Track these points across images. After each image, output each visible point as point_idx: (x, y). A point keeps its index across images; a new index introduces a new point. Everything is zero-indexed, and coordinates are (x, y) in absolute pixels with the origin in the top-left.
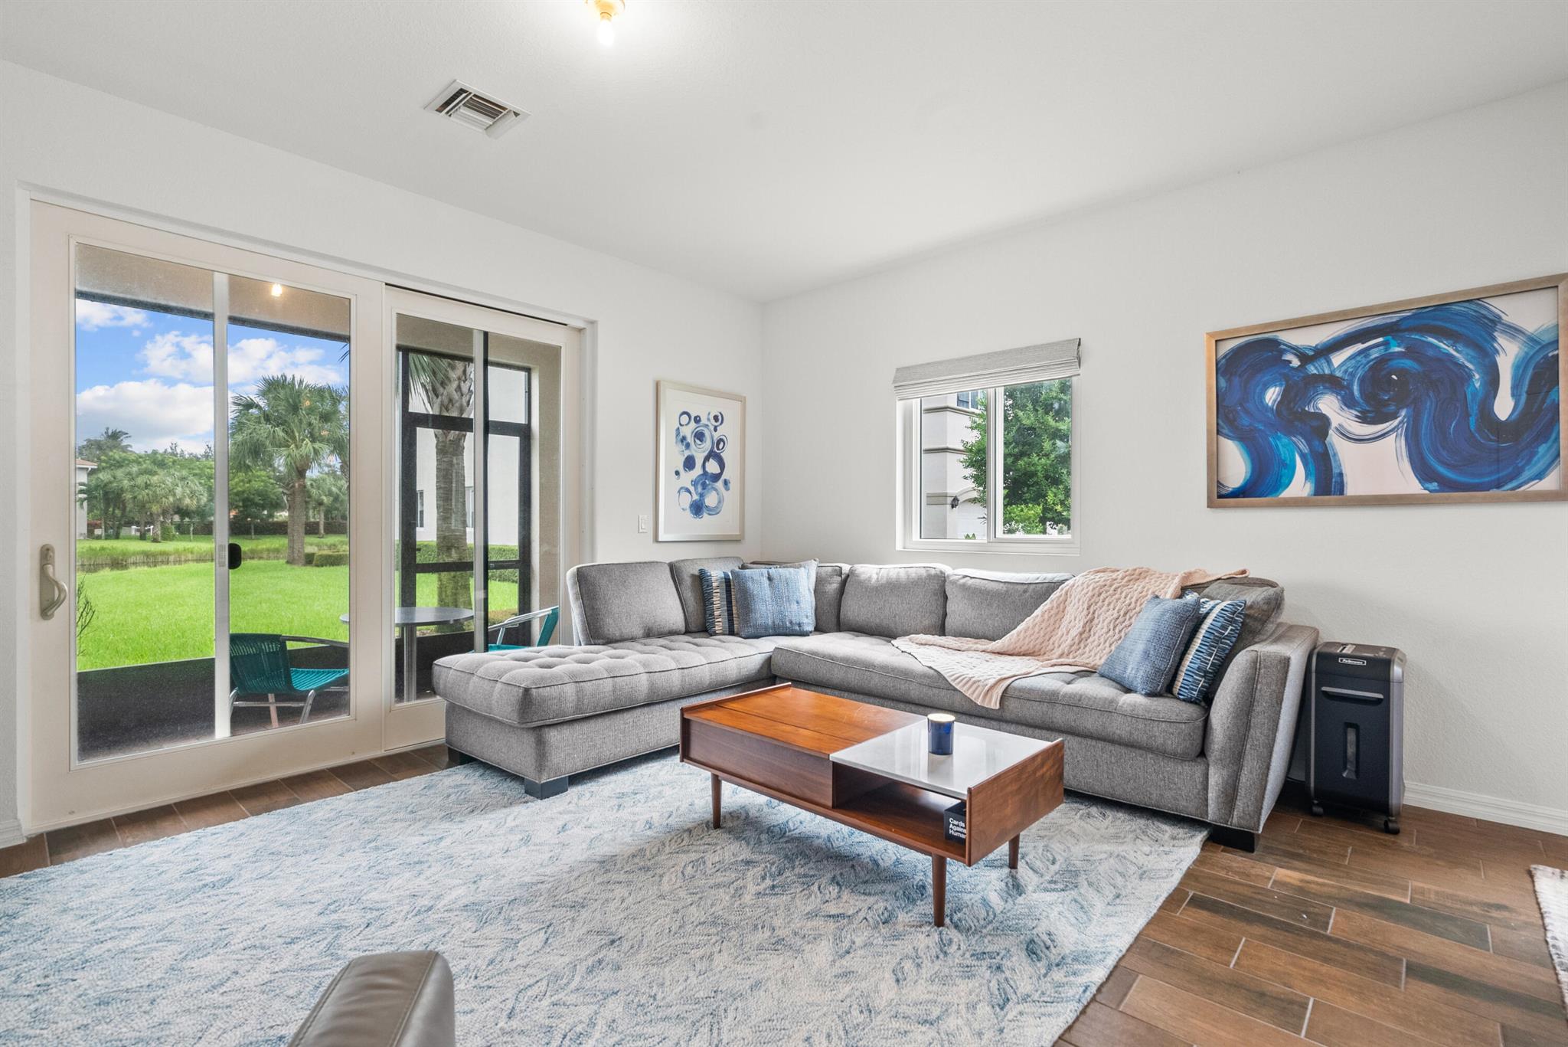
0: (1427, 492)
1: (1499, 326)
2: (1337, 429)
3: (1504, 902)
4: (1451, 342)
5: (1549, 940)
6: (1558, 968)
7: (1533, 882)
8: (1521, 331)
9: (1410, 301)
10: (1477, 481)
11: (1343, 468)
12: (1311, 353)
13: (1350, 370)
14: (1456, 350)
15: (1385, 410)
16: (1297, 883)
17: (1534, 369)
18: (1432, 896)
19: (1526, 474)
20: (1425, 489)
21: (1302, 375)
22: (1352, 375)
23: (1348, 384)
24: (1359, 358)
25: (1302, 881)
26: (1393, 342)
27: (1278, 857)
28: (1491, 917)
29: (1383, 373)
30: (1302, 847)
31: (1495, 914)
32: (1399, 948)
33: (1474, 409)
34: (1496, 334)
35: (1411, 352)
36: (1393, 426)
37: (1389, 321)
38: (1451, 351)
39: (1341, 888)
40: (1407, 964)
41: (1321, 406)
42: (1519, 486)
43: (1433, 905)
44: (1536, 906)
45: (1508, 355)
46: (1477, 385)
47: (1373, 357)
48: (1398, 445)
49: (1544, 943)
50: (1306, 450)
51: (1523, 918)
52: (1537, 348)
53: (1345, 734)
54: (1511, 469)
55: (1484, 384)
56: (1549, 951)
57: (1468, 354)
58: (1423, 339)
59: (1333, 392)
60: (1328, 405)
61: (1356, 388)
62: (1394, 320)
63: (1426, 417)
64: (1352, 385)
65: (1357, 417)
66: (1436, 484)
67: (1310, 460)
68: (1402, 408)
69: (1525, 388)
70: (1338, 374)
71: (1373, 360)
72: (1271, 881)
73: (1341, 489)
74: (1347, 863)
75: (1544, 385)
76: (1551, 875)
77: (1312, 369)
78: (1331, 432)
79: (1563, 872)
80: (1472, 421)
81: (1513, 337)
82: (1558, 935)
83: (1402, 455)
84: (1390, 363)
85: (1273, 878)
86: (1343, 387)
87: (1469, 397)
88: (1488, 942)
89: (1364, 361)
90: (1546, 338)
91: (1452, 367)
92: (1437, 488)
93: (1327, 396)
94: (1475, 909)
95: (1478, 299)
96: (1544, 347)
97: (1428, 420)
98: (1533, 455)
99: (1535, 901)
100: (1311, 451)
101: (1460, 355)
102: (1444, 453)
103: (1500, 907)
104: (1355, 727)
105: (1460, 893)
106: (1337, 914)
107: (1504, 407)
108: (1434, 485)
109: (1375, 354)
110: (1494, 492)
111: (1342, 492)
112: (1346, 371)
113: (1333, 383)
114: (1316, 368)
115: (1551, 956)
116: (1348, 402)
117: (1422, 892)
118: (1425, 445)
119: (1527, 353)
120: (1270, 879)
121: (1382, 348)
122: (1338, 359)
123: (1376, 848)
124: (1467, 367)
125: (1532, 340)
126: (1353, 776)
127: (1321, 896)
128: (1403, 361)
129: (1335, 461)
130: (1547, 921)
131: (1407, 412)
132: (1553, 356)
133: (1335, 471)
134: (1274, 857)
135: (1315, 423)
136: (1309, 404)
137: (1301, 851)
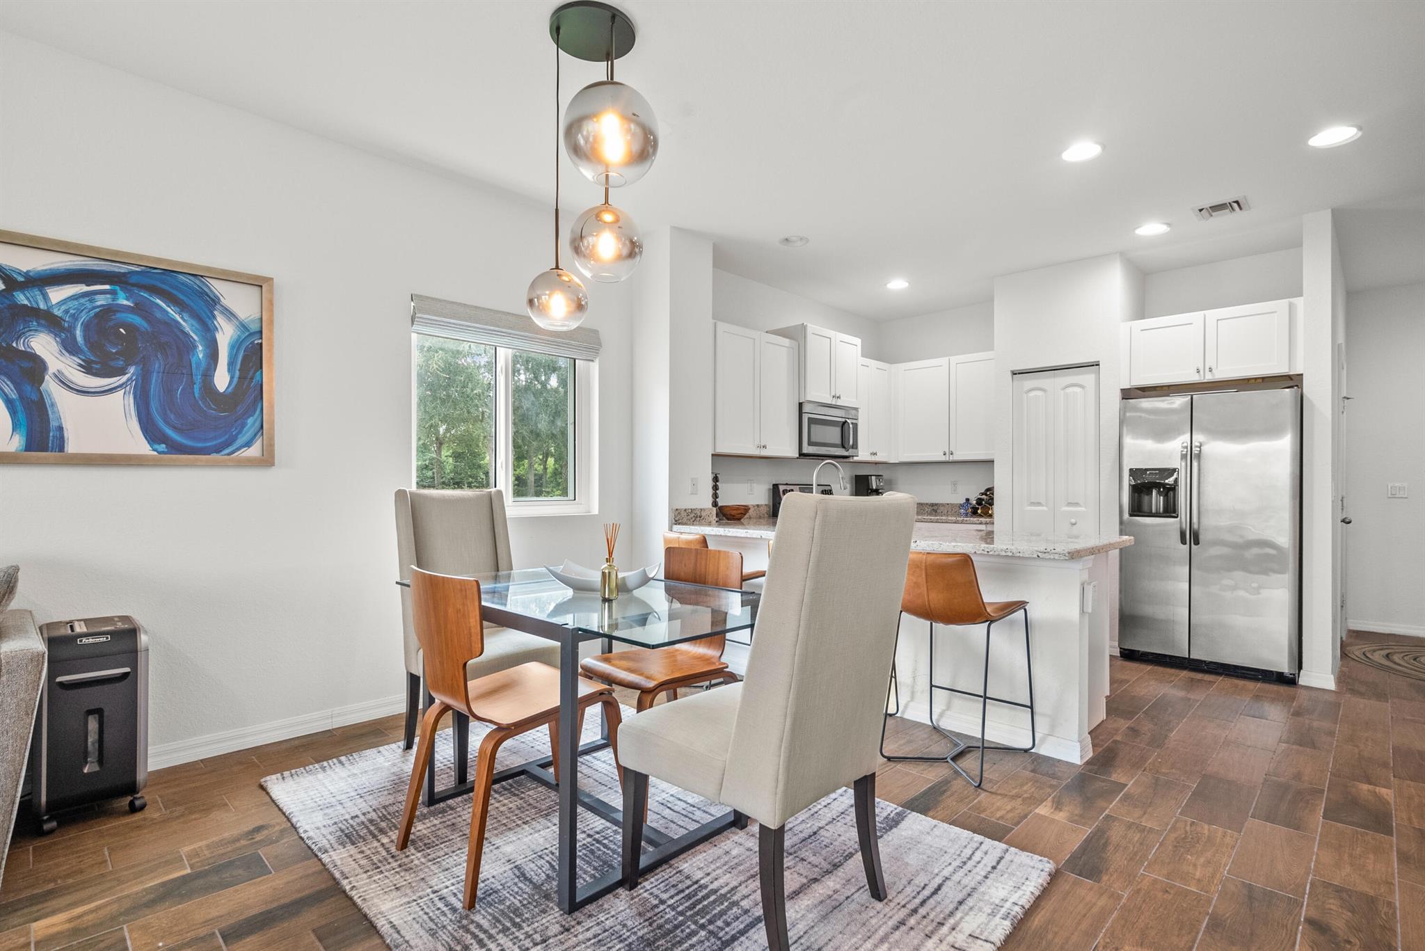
0: (155, 453)
1: (218, 306)
2: (56, 376)
3: (260, 823)
4: (178, 309)
5: (303, 835)
6: (319, 854)
7: (268, 793)
8: (234, 316)
9: (141, 257)
10: (200, 445)
11: (63, 420)
12: (21, 279)
13: (72, 311)
14: (182, 318)
15: (112, 363)
16: (67, 926)
17: (244, 351)
18: (206, 852)
19: (240, 441)
20: (154, 450)
21: (8, 303)
22: (75, 318)
23: (70, 327)
24: (82, 301)
25: (70, 920)
26: (121, 294)
27: (26, 911)
28: (257, 842)
29: (111, 324)
30: (50, 881)
31: (258, 837)
32: (206, 922)
33: (198, 379)
34: (215, 312)
35: (140, 308)
36: (121, 382)
37: (117, 270)
38: (178, 318)
39: (119, 899)
40: (221, 934)
41: (32, 344)
42: (233, 452)
43: (211, 861)
44: (280, 813)
45: (226, 335)
46: (201, 356)
47: (99, 303)
48: (126, 402)
49: (300, 840)
50: (13, 395)
51: (277, 828)
52: (247, 334)
53: (86, 723)
54: (227, 437)
55: (206, 356)
56: (307, 844)
57: (193, 326)
58: (152, 299)
59: (52, 332)
60: (43, 344)
61: (79, 333)
62: (122, 271)
63: (154, 378)
64: (75, 328)
65: (80, 365)
66: (164, 446)
67: (19, 407)
68: (131, 365)
69: (238, 367)
70: (58, 312)
71: (98, 307)
72: (32, 945)
73: (61, 445)
74: (111, 869)
75: (252, 367)
76: (276, 781)
77: (21, 298)
78: (47, 377)
79: (282, 775)
80: (196, 388)
81: (229, 319)
82: (307, 827)
83: (130, 414)
84: (119, 315)
85: (33, 940)
86: (63, 329)
87: (194, 366)
88: (266, 866)
89: (89, 305)
90: (254, 327)
91: (178, 333)
92: (166, 450)
93: (42, 335)
94: (243, 842)
95: (202, 276)
96: (251, 334)
97: (156, 381)
98: (243, 425)
99: (276, 809)
100: (21, 397)
101: (187, 325)
102: (172, 416)
103: (258, 829)
104: (99, 712)
105: (226, 835)
106: (130, 931)
107: (222, 380)
108: (162, 447)
109: (101, 301)
110: (214, 456)
111: (61, 448)
112: (66, 312)
113: (51, 322)
114: (28, 298)
115: (309, 848)
116: (69, 347)
117: (196, 854)
118: (154, 406)
119: (239, 337)
120: (29, 944)
121: (108, 296)
122: (57, 295)
123: (132, 835)
124: (192, 337)
125: (243, 326)
126: (96, 768)
127: (101, 924)
128: (130, 316)
129: (53, 413)
130: (294, 820)
131: (136, 369)
132: (257, 344)
133: (54, 424)
134: (19, 913)
135: (25, 364)
136: (18, 339)
137: (51, 886)
